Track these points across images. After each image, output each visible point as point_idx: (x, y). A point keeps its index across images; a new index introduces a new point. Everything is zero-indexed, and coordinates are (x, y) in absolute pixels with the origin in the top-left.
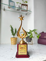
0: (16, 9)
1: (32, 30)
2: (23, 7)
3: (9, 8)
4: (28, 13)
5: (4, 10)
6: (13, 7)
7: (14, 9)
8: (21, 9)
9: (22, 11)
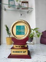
0: (17, 7)
1: (33, 29)
2: (24, 5)
3: (9, 7)
4: (29, 10)
5: (5, 10)
6: (13, 5)
7: (15, 8)
8: (22, 7)
9: (22, 9)
